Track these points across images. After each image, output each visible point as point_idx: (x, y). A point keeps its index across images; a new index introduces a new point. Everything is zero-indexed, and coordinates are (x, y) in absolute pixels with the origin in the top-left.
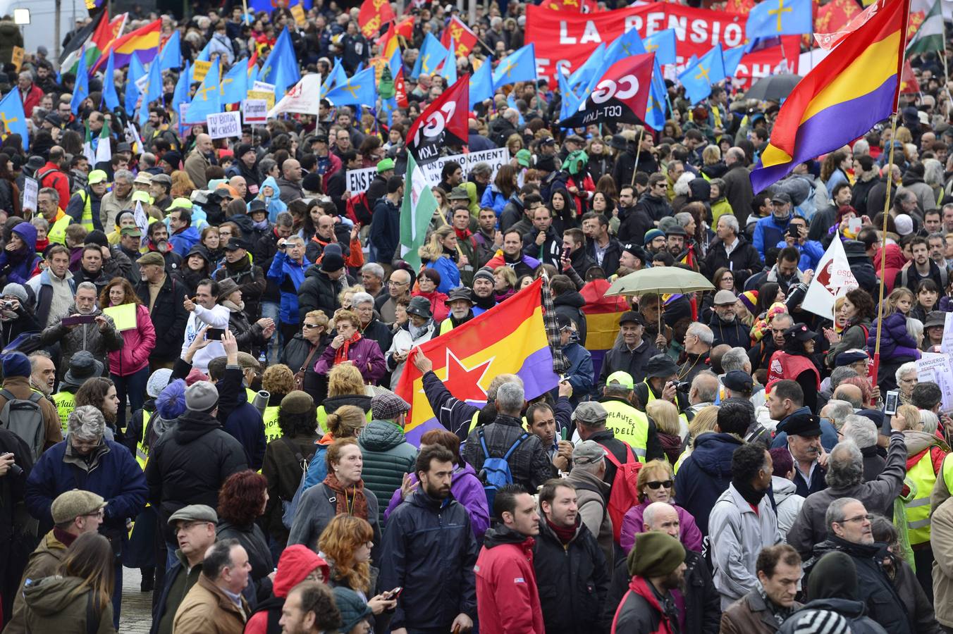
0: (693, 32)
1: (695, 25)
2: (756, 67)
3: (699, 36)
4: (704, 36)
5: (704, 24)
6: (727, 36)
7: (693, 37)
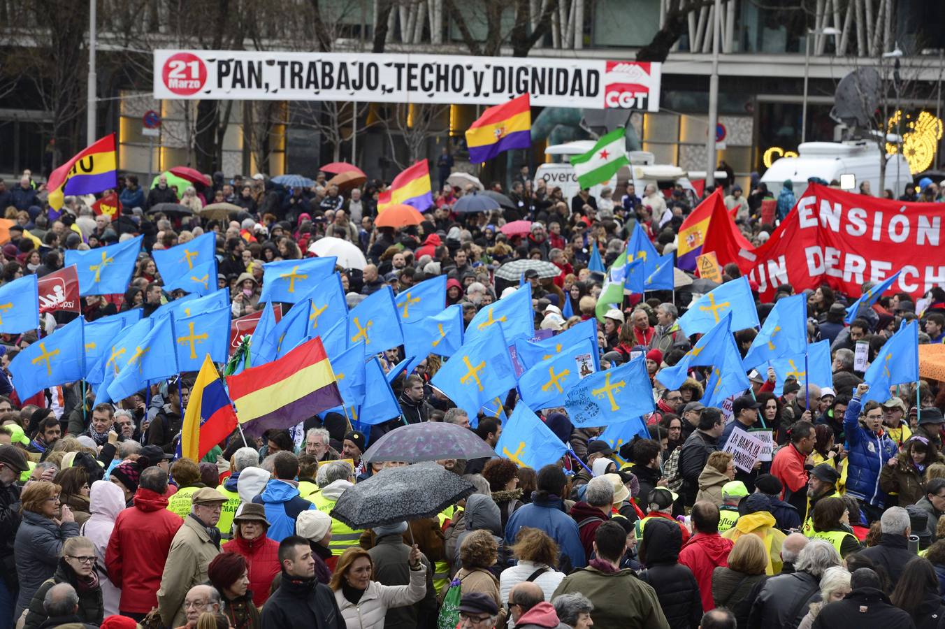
0: (850, 223)
1: (851, 214)
2: (929, 271)
3: (856, 228)
4: (863, 228)
5: (863, 214)
6: (892, 229)
7: (849, 229)
